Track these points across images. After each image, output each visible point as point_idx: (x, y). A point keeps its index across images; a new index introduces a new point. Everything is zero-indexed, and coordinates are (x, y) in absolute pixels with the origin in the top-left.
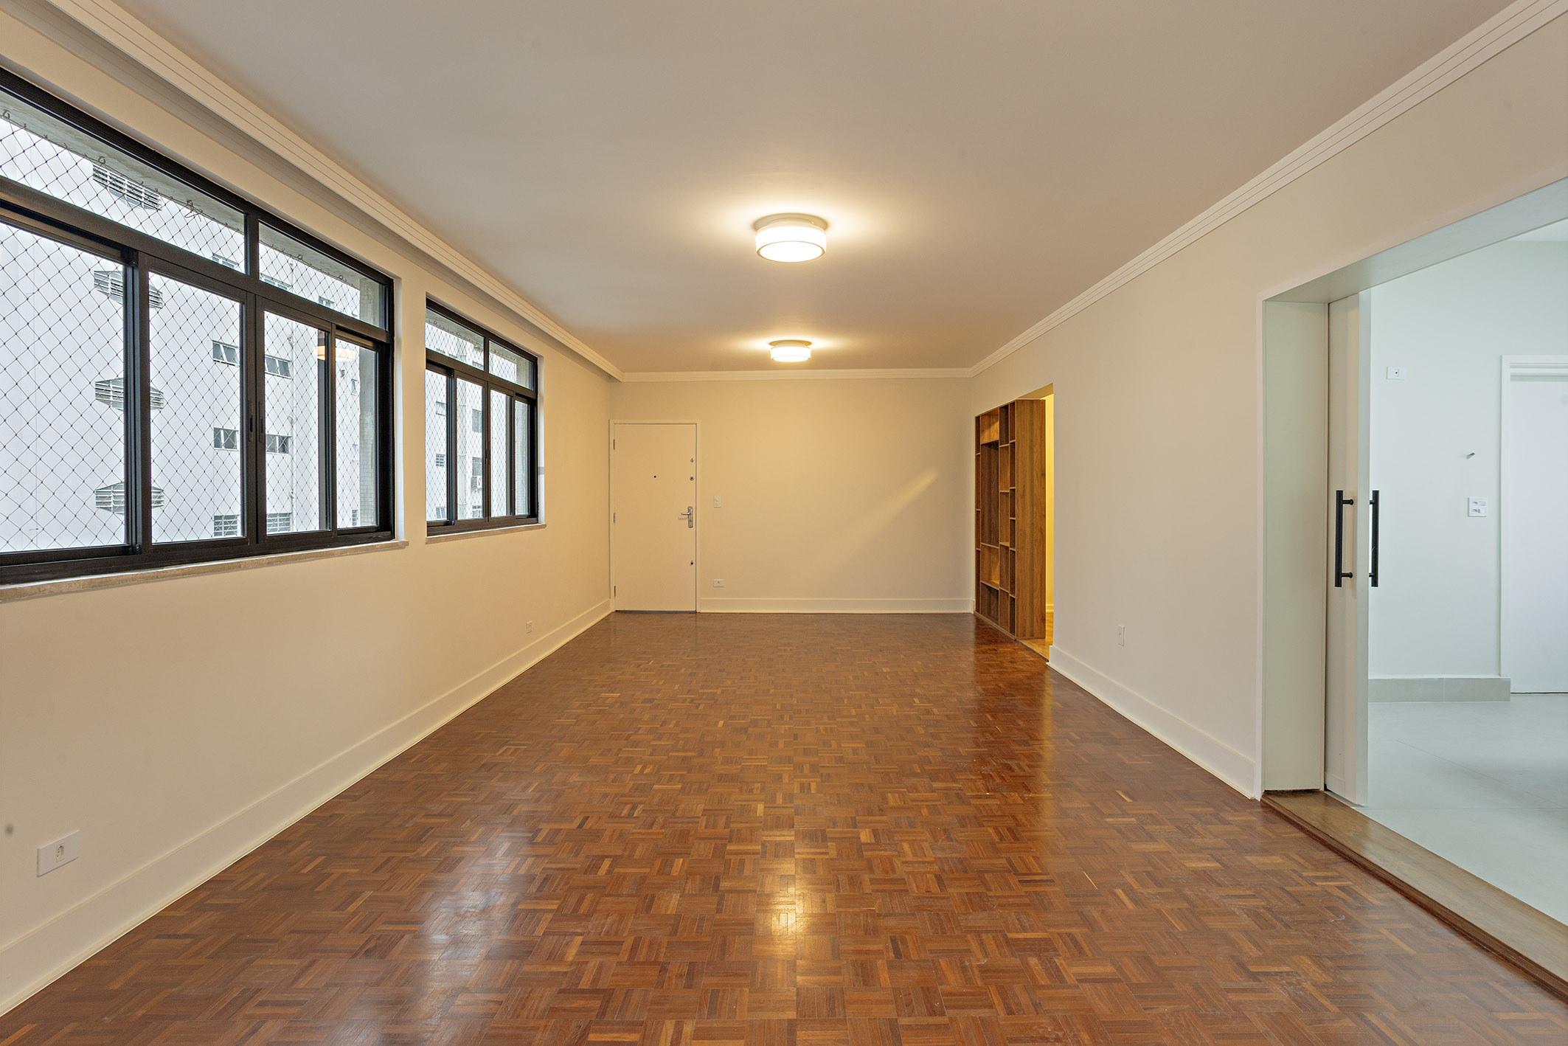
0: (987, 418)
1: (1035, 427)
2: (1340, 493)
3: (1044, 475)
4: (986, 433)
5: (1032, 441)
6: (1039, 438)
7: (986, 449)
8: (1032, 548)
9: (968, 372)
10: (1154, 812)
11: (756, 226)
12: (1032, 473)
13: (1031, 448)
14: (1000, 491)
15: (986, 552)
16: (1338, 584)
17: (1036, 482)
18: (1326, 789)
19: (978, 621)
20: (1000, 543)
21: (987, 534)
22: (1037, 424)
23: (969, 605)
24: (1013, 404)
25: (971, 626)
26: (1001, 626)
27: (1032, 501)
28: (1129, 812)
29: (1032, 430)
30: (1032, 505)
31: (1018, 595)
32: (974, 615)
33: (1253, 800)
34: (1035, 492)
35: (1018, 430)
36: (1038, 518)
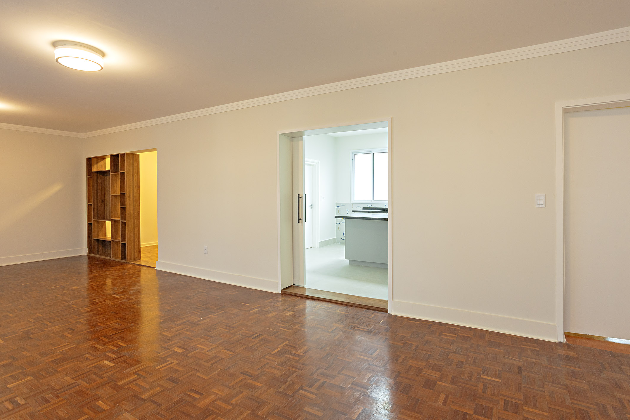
0: (96, 159)
1: (135, 166)
2: (299, 195)
3: (139, 187)
4: (95, 166)
5: (133, 172)
6: (136, 170)
7: (95, 174)
8: (134, 220)
9: (83, 135)
10: (259, 305)
11: (55, 44)
12: (133, 186)
13: (133, 175)
14: (111, 194)
15: (96, 224)
16: (299, 222)
17: (135, 191)
18: (293, 285)
19: (90, 258)
20: (111, 219)
21: (96, 215)
22: (135, 165)
23: (84, 251)
24: (123, 155)
25: (86, 260)
26: (113, 257)
27: (134, 199)
28: (253, 308)
29: (133, 167)
30: (134, 201)
31: (128, 242)
32: (87, 255)
33: (278, 293)
34: (135, 195)
35: (126, 167)
36: (136, 206)
